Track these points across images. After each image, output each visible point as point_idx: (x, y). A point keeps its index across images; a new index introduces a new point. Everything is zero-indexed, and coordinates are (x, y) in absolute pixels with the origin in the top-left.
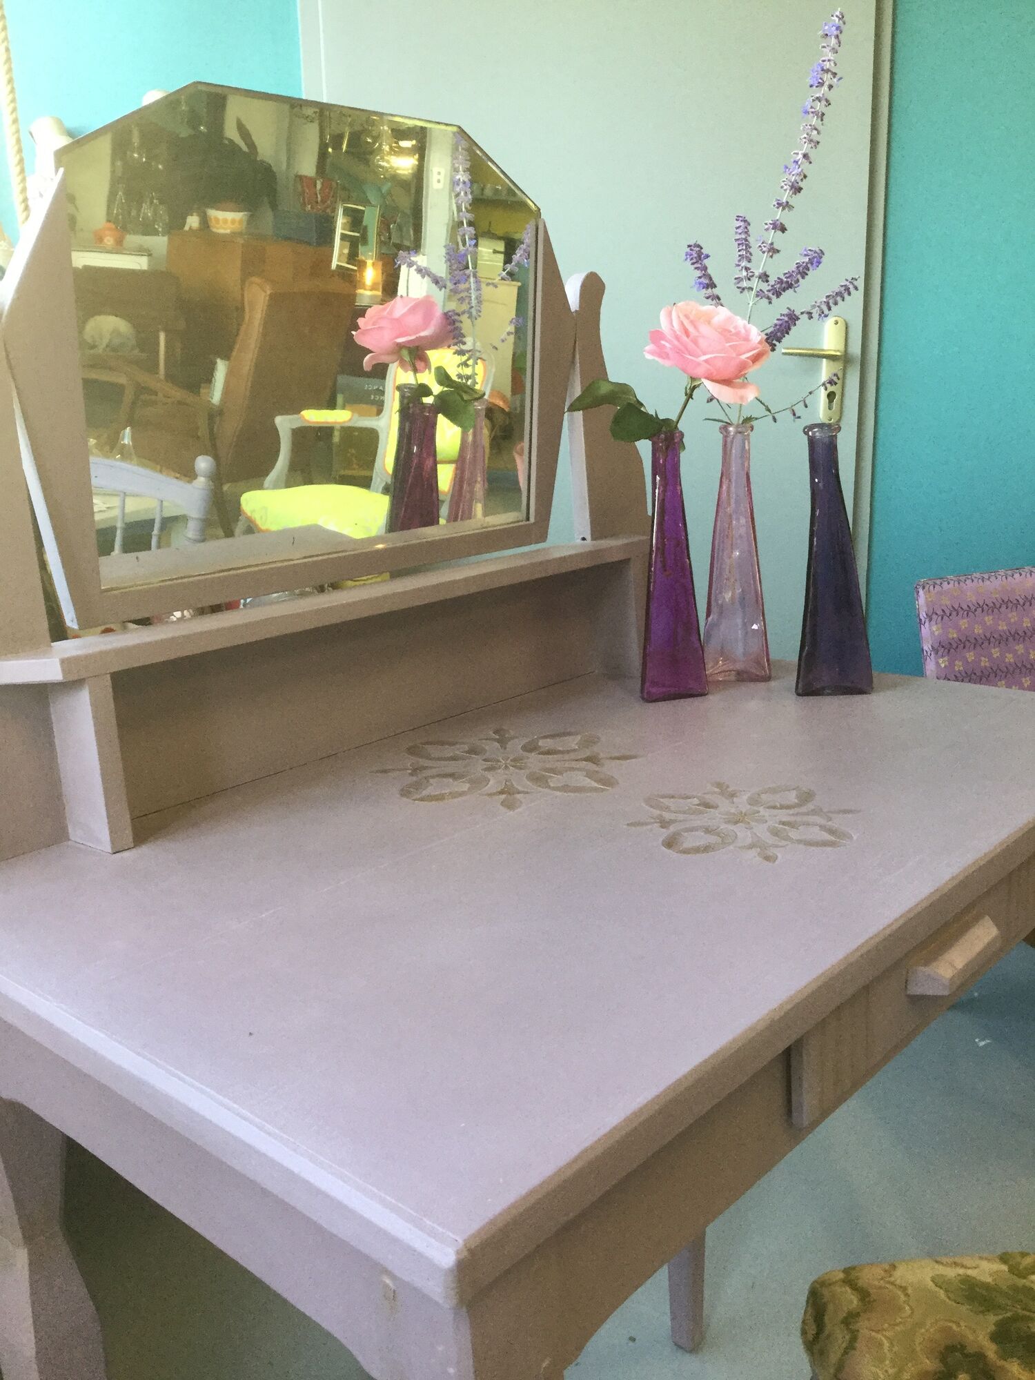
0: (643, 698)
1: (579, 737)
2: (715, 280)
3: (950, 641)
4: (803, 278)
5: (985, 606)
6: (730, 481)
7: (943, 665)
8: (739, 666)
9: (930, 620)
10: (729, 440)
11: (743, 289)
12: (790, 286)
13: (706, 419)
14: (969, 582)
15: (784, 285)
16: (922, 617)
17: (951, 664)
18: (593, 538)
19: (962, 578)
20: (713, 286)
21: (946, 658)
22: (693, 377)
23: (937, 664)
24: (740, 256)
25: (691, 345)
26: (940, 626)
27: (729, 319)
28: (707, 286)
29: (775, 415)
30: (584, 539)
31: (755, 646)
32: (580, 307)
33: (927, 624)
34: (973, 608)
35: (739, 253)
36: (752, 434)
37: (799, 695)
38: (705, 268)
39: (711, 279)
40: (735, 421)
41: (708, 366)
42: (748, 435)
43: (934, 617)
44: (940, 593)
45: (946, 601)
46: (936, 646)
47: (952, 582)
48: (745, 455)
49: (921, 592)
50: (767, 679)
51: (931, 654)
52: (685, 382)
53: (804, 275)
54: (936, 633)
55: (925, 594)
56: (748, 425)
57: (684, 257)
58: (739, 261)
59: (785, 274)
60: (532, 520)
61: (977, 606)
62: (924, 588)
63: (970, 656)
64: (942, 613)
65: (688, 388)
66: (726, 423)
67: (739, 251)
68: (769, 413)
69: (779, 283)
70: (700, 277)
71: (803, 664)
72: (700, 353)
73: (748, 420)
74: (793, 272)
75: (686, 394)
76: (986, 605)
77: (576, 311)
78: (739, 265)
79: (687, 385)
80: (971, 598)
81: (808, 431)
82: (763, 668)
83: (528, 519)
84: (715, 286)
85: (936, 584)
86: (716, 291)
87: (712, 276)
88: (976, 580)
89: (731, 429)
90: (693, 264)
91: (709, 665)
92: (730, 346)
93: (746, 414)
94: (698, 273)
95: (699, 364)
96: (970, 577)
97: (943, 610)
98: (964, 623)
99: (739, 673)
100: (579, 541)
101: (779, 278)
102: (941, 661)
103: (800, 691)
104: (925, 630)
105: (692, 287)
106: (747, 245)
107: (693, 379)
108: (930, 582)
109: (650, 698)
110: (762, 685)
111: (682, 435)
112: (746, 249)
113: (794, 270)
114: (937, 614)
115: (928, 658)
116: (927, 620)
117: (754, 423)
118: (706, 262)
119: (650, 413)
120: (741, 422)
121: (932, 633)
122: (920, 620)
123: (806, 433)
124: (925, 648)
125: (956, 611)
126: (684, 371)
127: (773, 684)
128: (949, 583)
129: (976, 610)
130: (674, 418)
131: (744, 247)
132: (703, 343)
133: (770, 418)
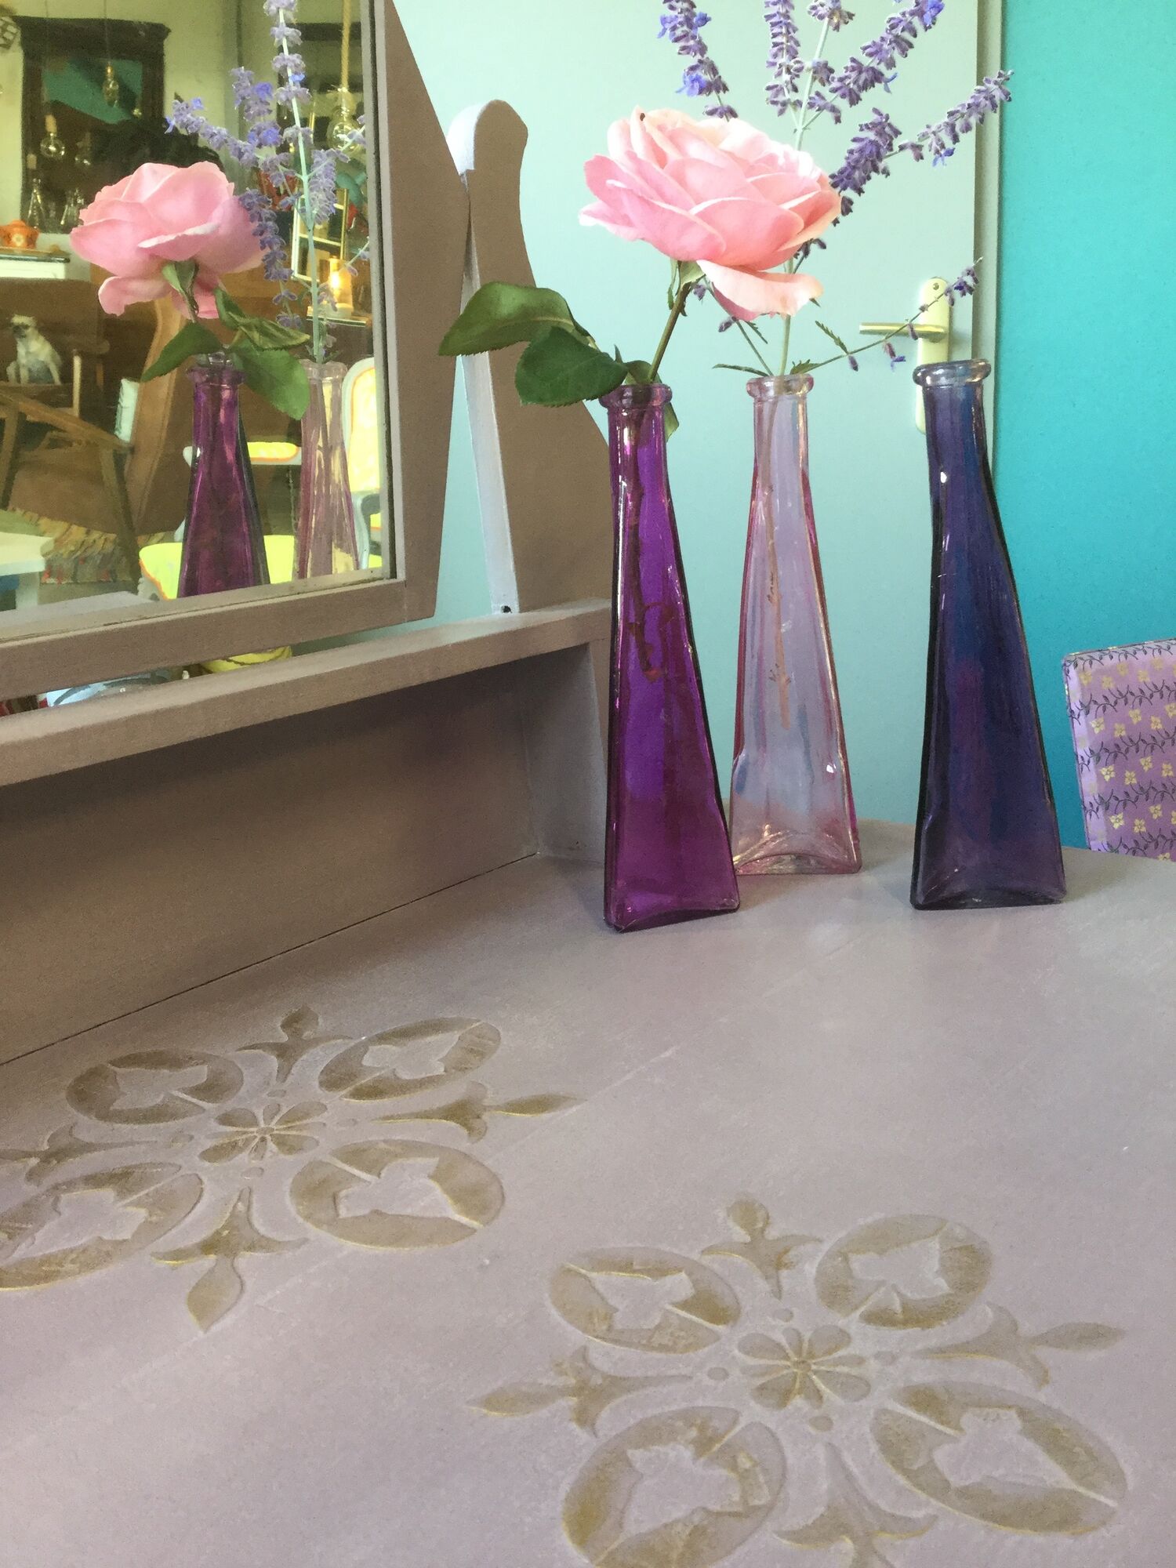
0: (609, 924)
1: (455, 1036)
2: (725, 76)
3: (1117, 742)
4: (904, 53)
5: (1165, 690)
6: (771, 488)
7: (1107, 778)
8: (799, 844)
9: (1087, 713)
10: (766, 408)
11: (784, 104)
12: (876, 77)
13: (720, 366)
14: (1140, 654)
15: (864, 76)
16: (1074, 708)
17: (1120, 776)
18: (523, 609)
19: (1130, 650)
20: (719, 86)
21: (1111, 768)
22: (683, 259)
23: (1100, 777)
24: (775, 45)
25: (671, 187)
26: (1101, 720)
27: (753, 143)
28: (706, 89)
29: (855, 355)
30: (507, 609)
31: (829, 801)
32: (476, 163)
33: (1082, 718)
34: (1148, 693)
35: (775, 40)
36: (812, 396)
37: (918, 907)
38: (702, 49)
39: (713, 70)
40: (777, 372)
41: (709, 229)
42: (804, 397)
43: (1093, 707)
44: (1101, 672)
45: (1108, 684)
46: (1096, 749)
47: (1115, 656)
48: (798, 438)
49: (1073, 671)
50: (852, 868)
51: (1089, 762)
52: (663, 276)
53: (905, 47)
54: (1097, 731)
55: (1078, 673)
56: (801, 376)
57: (660, 28)
58: (775, 56)
59: (865, 48)
60: (401, 575)
61: (1154, 690)
62: (1076, 665)
63: (1146, 763)
64: (1104, 702)
65: (675, 291)
66: (759, 373)
67: (775, 36)
68: (845, 354)
69: (853, 69)
70: (693, 68)
71: (923, 843)
72: (692, 202)
73: (803, 367)
74: (883, 39)
75: (671, 306)
76: (1168, 688)
77: (468, 172)
78: (774, 64)
79: (672, 286)
80: (1144, 677)
81: (924, 375)
82: (848, 850)
83: (394, 574)
84: (725, 89)
85: (1094, 659)
86: (727, 99)
87: (718, 64)
88: (1150, 651)
89: (769, 384)
90: (677, 40)
91: (739, 842)
92: (754, 183)
93: (796, 357)
94: (692, 60)
95: (689, 224)
96: (1140, 647)
97: (1105, 697)
98: (1135, 715)
99: (800, 857)
100: (500, 613)
101: (853, 60)
102: (1104, 771)
103: (921, 900)
104: (1080, 728)
105: (679, 91)
106: (788, 25)
107: (683, 266)
108: (1085, 656)
109: (624, 922)
110: (847, 882)
111: (668, 395)
112: (788, 32)
113: (885, 35)
114: (1095, 702)
115: (1085, 767)
116: (1083, 713)
117: (812, 373)
118: (702, 32)
119: (602, 350)
120: (787, 372)
121: (1090, 730)
122: (1072, 711)
123: (918, 381)
124: (1080, 752)
125: (1125, 697)
126: (662, 247)
127: (866, 879)
128: (1112, 657)
129: (1152, 696)
130: (650, 359)
131: (784, 30)
132: (695, 178)
133: (846, 361)
